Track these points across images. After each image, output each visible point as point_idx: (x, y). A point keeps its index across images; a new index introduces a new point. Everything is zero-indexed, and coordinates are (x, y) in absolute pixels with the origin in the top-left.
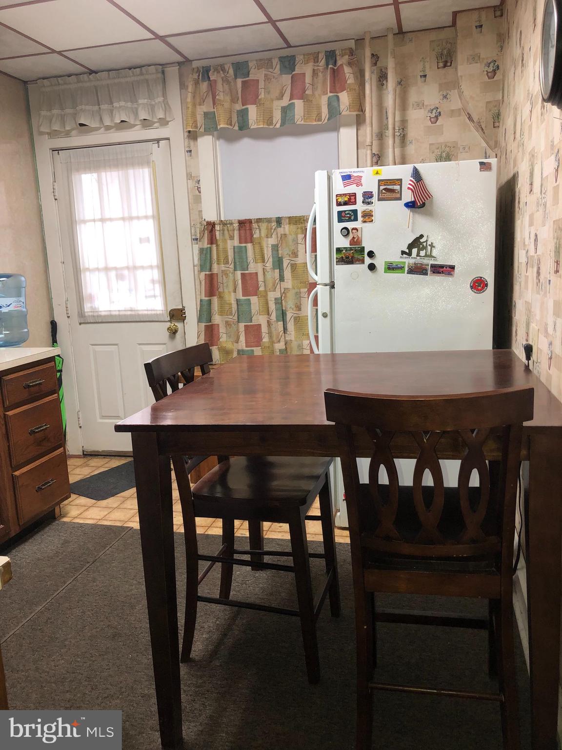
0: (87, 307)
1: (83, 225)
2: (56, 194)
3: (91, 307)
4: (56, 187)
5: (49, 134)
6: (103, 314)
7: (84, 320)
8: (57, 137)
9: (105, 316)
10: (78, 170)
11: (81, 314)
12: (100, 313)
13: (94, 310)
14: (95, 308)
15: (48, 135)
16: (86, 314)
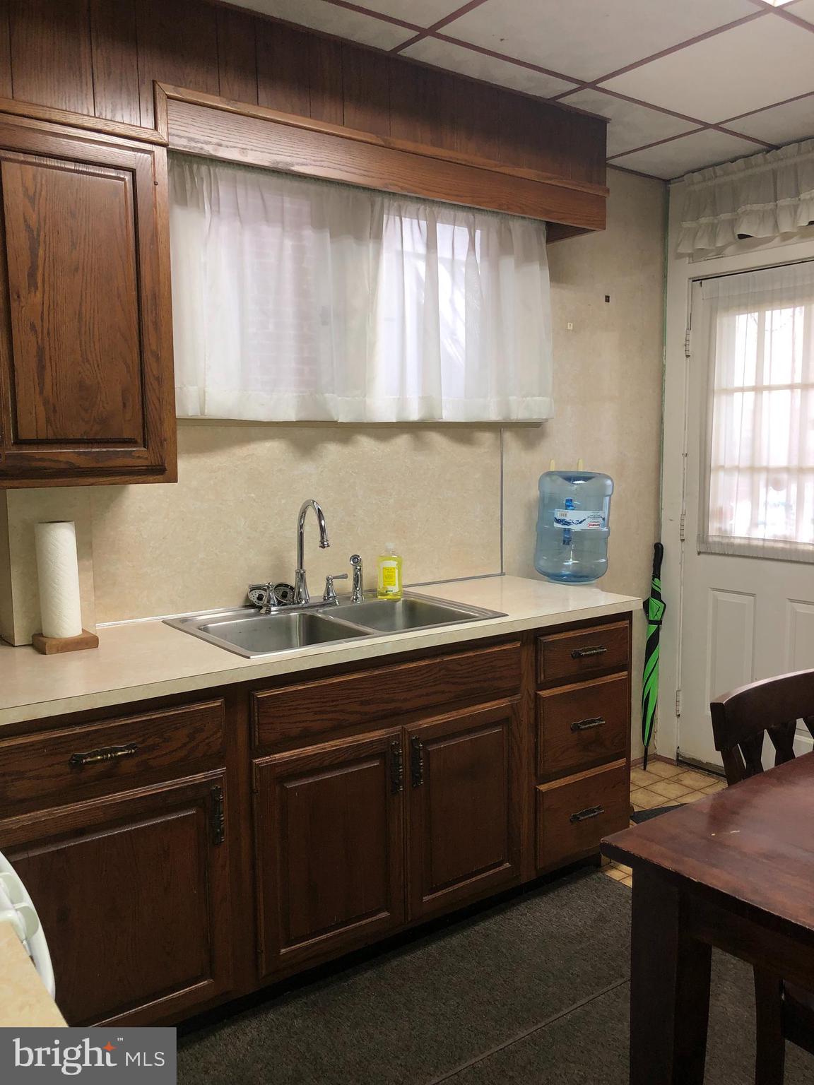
0: (713, 528)
1: (724, 398)
2: (690, 348)
3: (720, 529)
4: (691, 338)
5: (690, 255)
6: (737, 541)
7: (707, 548)
8: (702, 259)
9: (740, 546)
10: (727, 308)
11: (703, 537)
12: (732, 540)
13: (723, 534)
14: (726, 531)
15: (690, 257)
16: (710, 539)
